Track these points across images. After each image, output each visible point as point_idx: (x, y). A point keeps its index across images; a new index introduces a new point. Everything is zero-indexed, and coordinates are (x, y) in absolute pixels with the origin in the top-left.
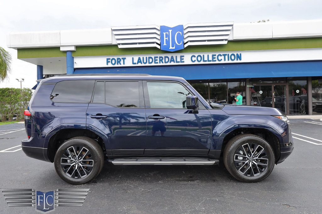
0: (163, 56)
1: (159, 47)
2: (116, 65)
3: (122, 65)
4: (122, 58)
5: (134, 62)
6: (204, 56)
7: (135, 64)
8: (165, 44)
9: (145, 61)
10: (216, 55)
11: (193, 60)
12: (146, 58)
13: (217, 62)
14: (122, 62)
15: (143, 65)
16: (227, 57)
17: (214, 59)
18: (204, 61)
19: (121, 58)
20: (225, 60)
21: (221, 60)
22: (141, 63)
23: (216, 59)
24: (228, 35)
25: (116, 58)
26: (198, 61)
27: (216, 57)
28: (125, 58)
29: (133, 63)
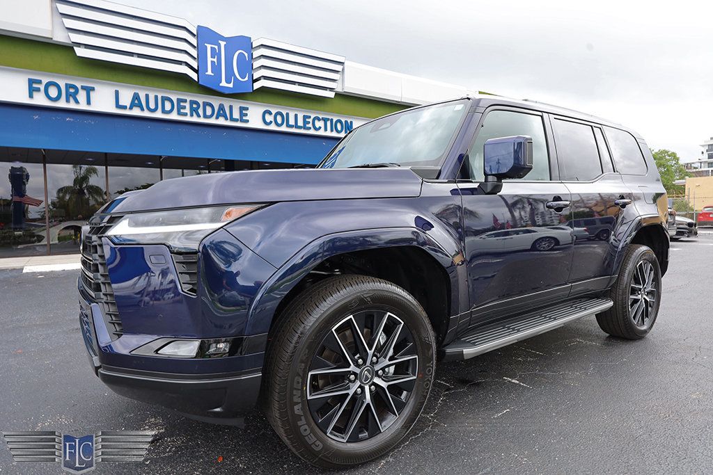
0: (201, 99)
1: (194, 76)
2: (62, 104)
3: (83, 106)
4: (83, 88)
5: (121, 103)
6: (287, 114)
7: (124, 107)
8: (209, 72)
9: (152, 106)
10: (310, 117)
11: (268, 121)
12: (156, 97)
13: (312, 132)
14: (82, 96)
15: (146, 114)
16: (329, 123)
17: (307, 126)
18: (288, 126)
19: (79, 85)
20: (326, 130)
21: (320, 128)
22: (142, 109)
23: (310, 125)
24: (334, 80)
25: (62, 84)
26: (277, 124)
27: (310, 120)
28: (93, 89)
29: (118, 106)
